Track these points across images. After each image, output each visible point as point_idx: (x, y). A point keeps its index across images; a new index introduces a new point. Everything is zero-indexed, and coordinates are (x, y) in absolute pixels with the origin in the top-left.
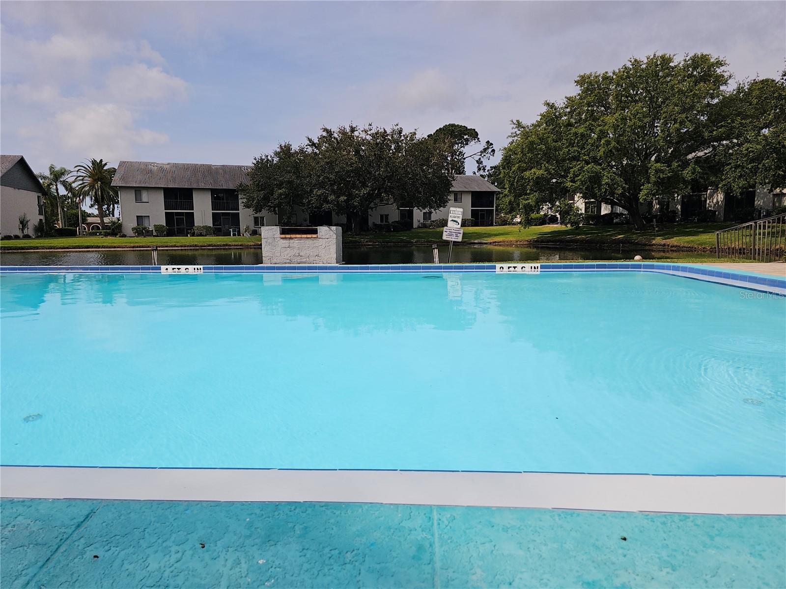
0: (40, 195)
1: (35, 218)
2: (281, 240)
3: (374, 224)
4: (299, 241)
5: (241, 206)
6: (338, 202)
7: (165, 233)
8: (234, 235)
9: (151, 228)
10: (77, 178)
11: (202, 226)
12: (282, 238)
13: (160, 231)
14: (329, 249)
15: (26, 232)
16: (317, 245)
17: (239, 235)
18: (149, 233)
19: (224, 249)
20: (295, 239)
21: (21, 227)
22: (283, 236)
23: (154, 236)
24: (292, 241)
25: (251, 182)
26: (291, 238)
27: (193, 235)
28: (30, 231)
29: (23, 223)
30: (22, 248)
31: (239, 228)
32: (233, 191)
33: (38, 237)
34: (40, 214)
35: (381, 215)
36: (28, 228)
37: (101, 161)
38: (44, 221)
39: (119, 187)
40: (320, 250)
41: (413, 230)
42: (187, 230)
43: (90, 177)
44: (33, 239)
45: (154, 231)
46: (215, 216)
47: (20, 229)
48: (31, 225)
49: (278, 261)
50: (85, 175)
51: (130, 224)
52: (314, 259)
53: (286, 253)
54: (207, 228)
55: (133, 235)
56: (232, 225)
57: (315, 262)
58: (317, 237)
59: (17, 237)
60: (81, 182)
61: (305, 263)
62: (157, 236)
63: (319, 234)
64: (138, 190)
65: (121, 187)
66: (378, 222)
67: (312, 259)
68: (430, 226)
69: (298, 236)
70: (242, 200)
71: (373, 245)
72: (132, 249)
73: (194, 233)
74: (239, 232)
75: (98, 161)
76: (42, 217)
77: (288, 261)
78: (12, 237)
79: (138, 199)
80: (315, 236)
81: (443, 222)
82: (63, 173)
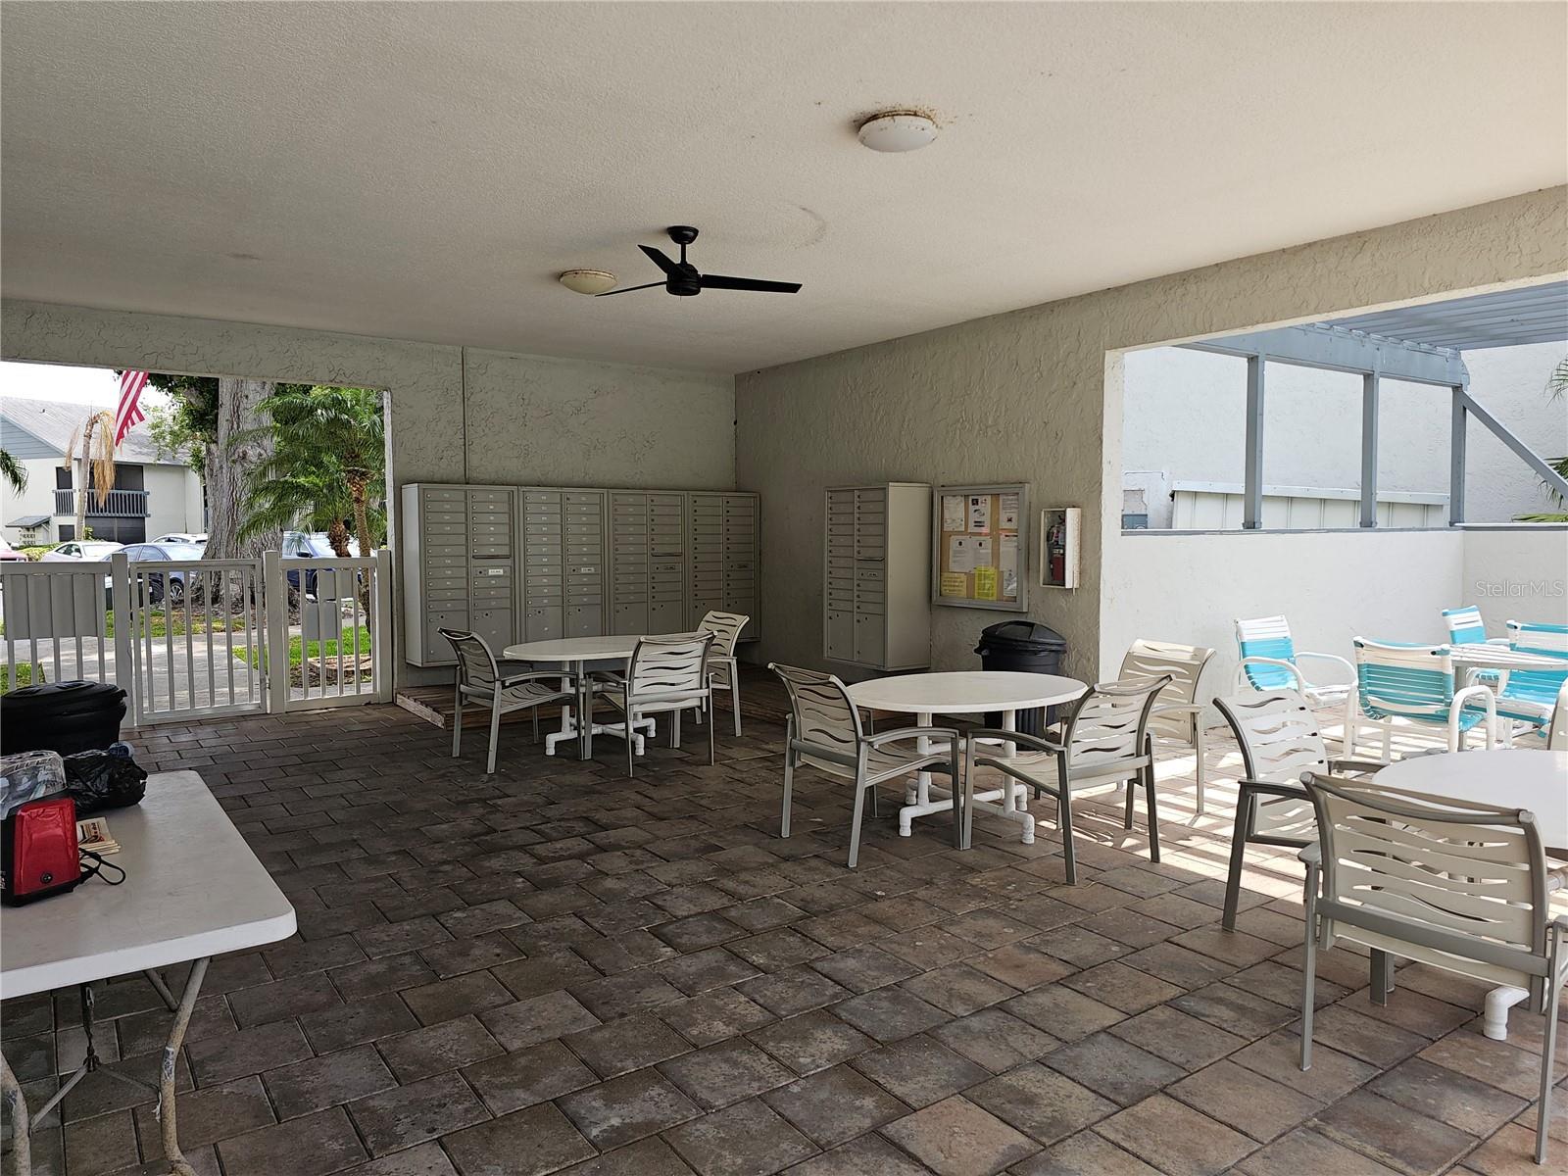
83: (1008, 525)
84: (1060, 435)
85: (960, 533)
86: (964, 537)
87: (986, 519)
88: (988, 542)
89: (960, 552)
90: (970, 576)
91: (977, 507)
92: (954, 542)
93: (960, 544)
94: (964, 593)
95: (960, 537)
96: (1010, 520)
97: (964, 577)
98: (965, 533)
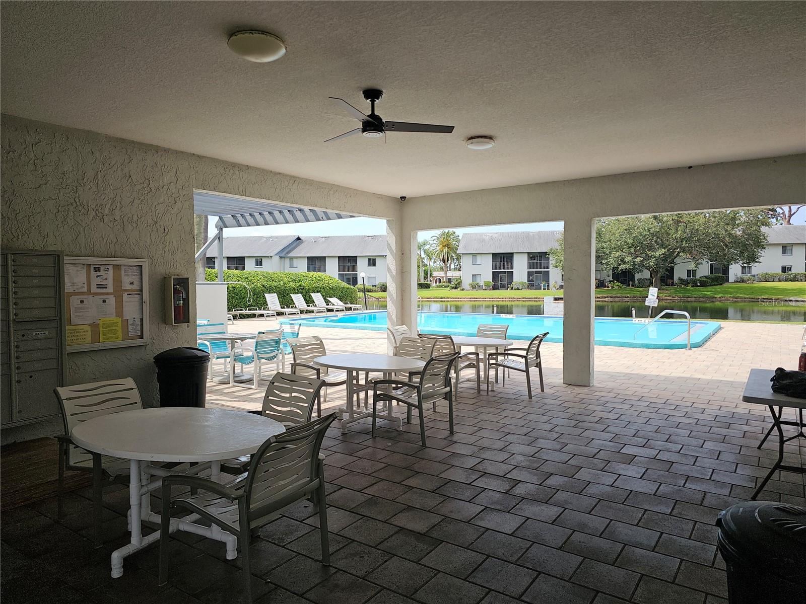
3: (680, 279)
5: (551, 266)
6: (634, 262)
7: (491, 287)
8: (544, 289)
9: (482, 284)
11: (519, 281)
13: (487, 287)
17: (548, 289)
18: (480, 287)
19: (535, 301)
22: (555, 301)
23: (484, 289)
25: (560, 247)
27: (512, 289)
31: (549, 284)
32: (546, 253)
35: (688, 270)
39: (462, 254)
41: (726, 285)
42: (508, 284)
45: (484, 286)
46: (529, 274)
51: (467, 281)
54: (523, 284)
55: (469, 289)
56: (543, 281)
60: (434, 248)
62: (486, 290)
64: (474, 255)
65: (464, 254)
66: (685, 277)
68: (748, 280)
70: (552, 261)
71: (671, 300)
72: (469, 300)
73: (512, 287)
74: (548, 286)
79: (474, 263)
81: (767, 276)
83: (129, 287)
84: (167, 230)
85: (82, 293)
86: (86, 297)
87: (110, 283)
88: (112, 300)
89: (81, 308)
90: (95, 326)
91: (98, 274)
92: (74, 301)
93: (82, 302)
94: (89, 339)
95: (82, 297)
96: (132, 283)
97: (88, 328)
98: (89, 292)
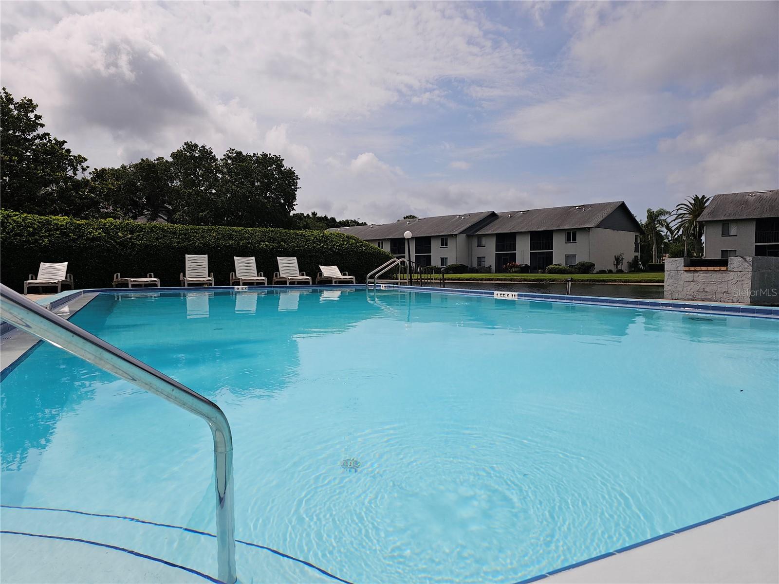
0: (637, 234)
1: (630, 254)
2: (686, 273)
4: (705, 275)
10: (679, 216)
12: (686, 271)
14: (742, 284)
15: (620, 267)
16: (726, 279)
20: (700, 272)
21: (616, 263)
22: (687, 269)
24: (697, 274)
26: (695, 271)
28: (624, 266)
29: (618, 260)
30: (604, 281)
33: (630, 272)
34: (636, 251)
36: (622, 264)
37: (703, 197)
38: (639, 258)
39: (705, 221)
40: (729, 285)
43: (690, 214)
44: (626, 273)
47: (614, 264)
48: (625, 262)
49: (680, 297)
50: (686, 212)
52: (721, 296)
53: (689, 288)
57: (723, 300)
58: (727, 270)
59: (610, 272)
60: (680, 220)
61: (710, 300)
63: (730, 266)
64: (726, 224)
65: (706, 222)
67: (719, 296)
69: (704, 268)
75: (700, 198)
76: (637, 254)
77: (691, 297)
78: (606, 271)
79: (725, 233)
80: (723, 268)
82: (662, 212)
